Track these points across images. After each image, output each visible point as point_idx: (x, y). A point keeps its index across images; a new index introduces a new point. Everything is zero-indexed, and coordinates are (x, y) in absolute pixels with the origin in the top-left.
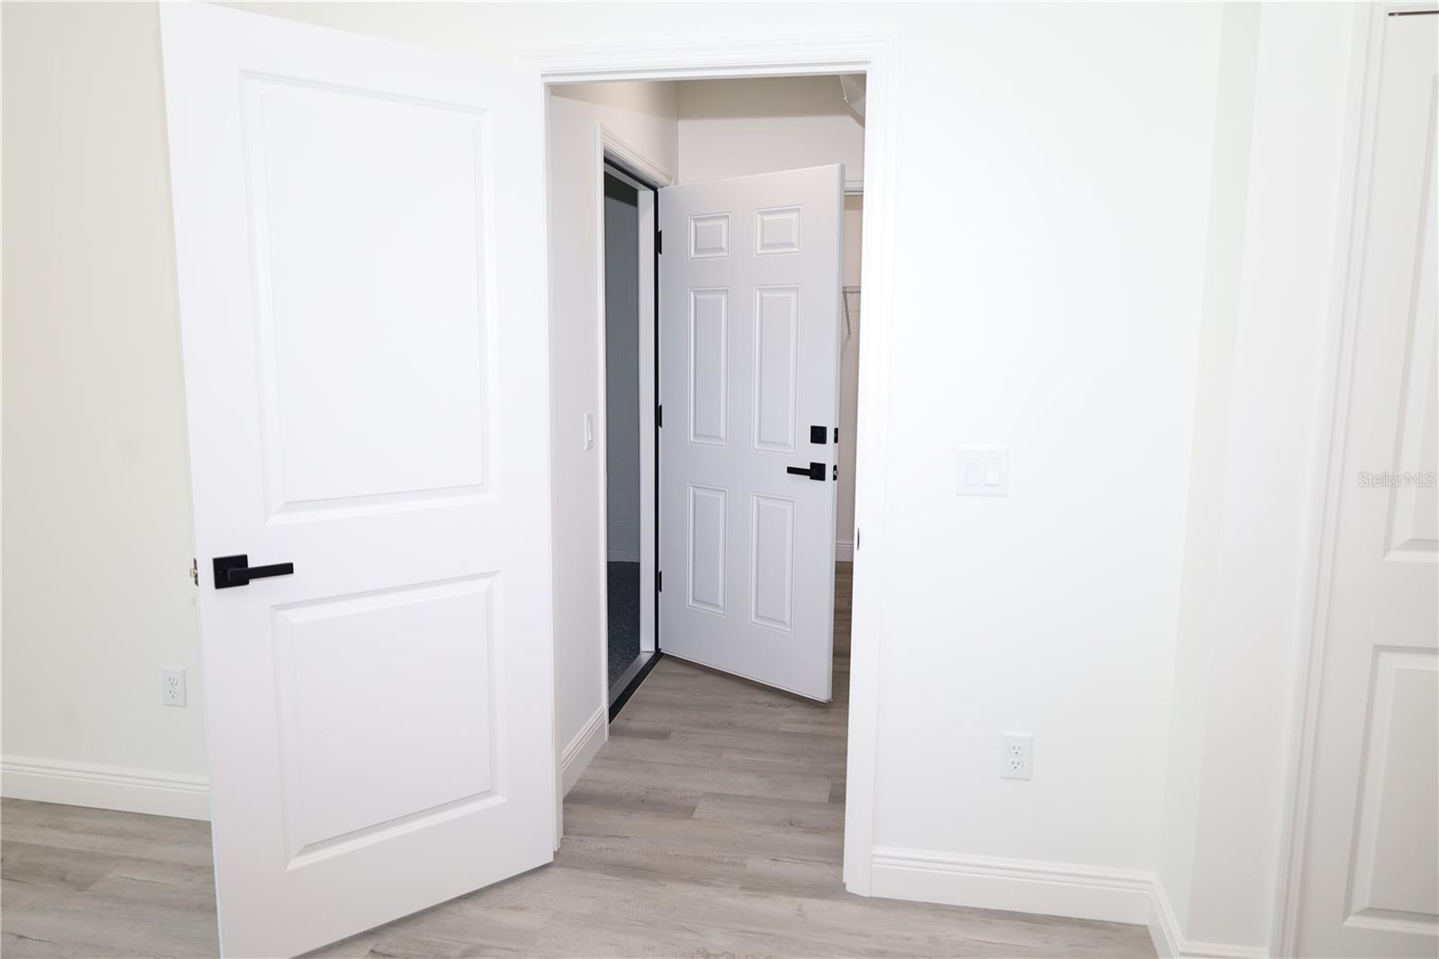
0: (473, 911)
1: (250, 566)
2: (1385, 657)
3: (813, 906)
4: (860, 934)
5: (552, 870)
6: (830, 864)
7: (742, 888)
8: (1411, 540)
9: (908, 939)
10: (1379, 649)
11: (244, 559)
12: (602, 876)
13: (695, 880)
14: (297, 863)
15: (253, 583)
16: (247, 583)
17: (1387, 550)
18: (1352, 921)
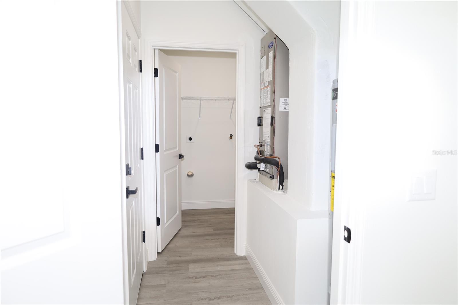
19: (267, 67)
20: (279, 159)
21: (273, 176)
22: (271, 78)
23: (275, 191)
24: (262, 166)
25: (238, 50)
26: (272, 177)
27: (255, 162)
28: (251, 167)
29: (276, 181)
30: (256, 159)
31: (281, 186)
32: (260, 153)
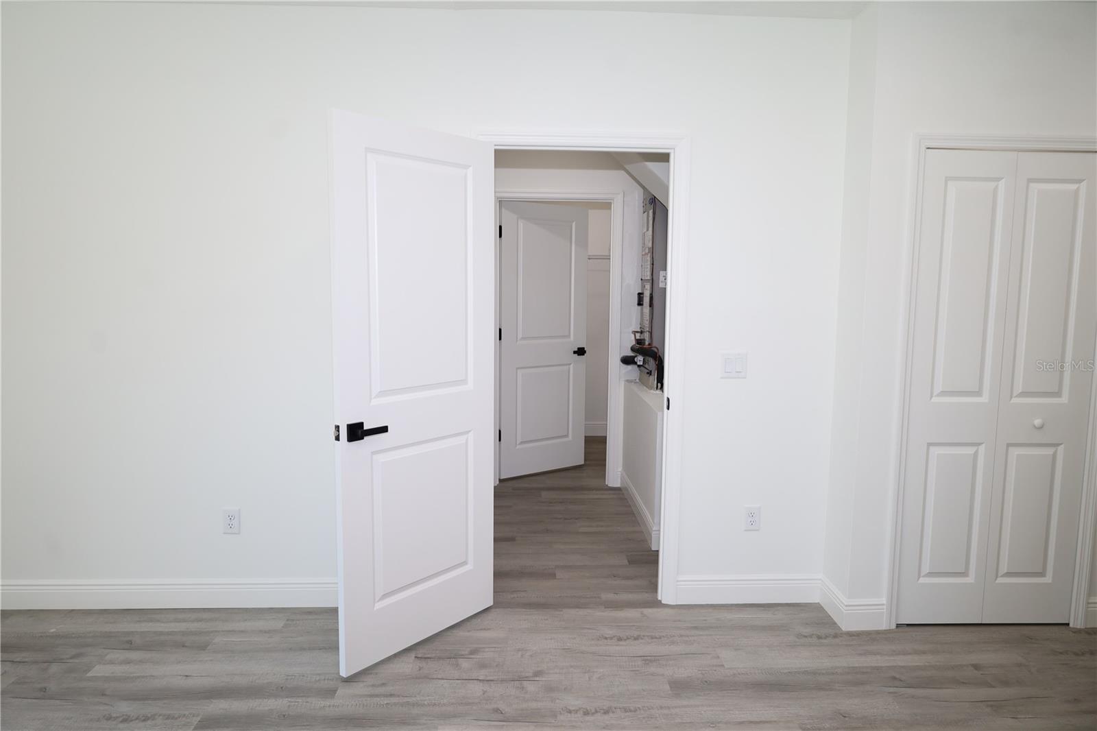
0: (461, 633)
1: (365, 428)
2: (932, 449)
3: (648, 611)
4: (679, 621)
5: (493, 610)
6: (647, 592)
7: (605, 608)
8: (942, 392)
9: (705, 620)
10: (930, 445)
11: (361, 424)
12: (524, 610)
13: (578, 606)
14: (378, 606)
15: (366, 438)
16: (363, 439)
17: (931, 397)
18: (922, 580)
19: (648, 230)
20: (658, 349)
21: (651, 371)
22: (650, 245)
23: (652, 391)
24: (640, 359)
25: (613, 200)
26: (650, 373)
27: (633, 355)
28: (627, 361)
29: (653, 379)
30: (633, 349)
31: (659, 384)
32: (639, 342)
